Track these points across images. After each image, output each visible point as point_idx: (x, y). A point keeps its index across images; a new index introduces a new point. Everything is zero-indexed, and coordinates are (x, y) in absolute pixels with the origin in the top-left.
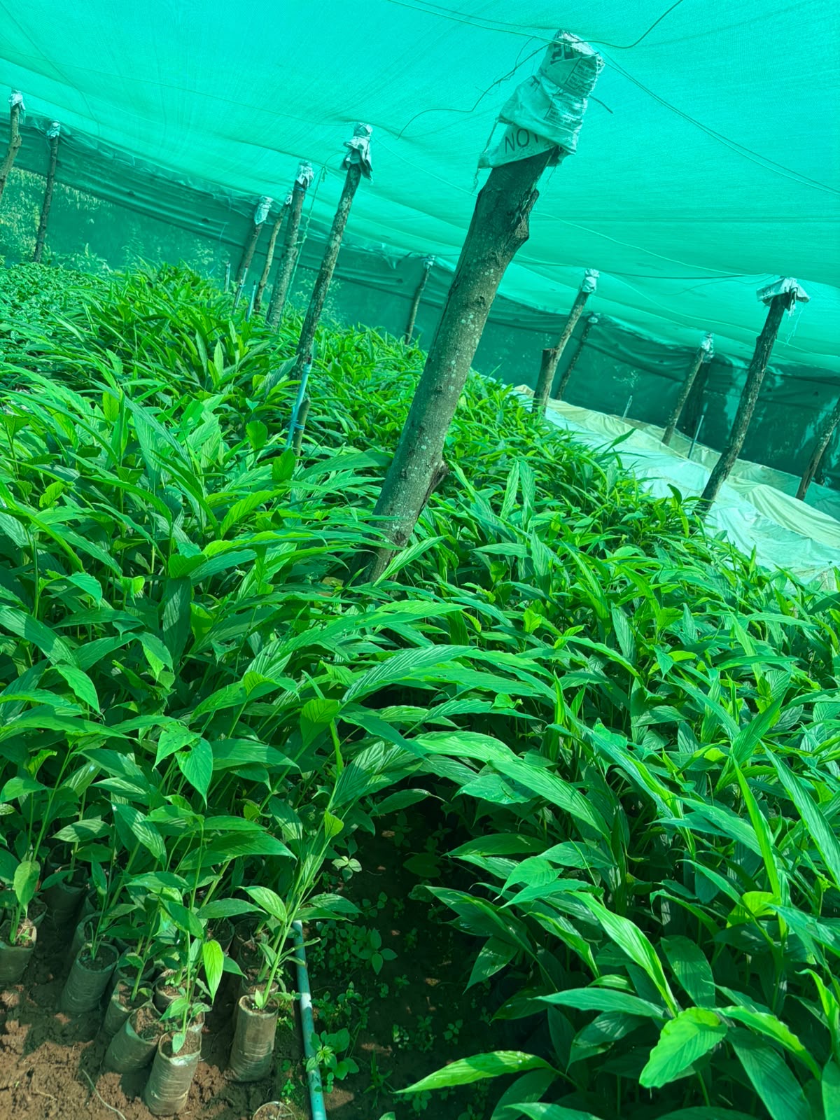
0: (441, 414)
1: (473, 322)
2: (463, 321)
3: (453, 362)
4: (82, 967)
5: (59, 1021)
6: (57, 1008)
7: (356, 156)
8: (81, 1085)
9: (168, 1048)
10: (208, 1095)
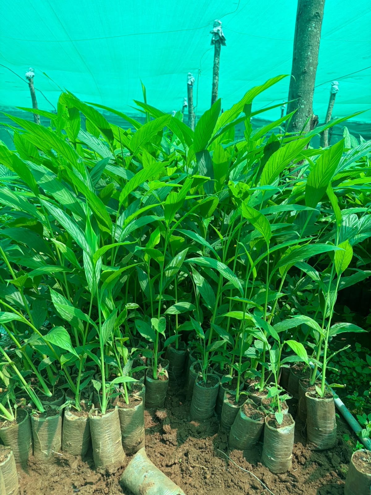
0: (308, 85)
1: (315, 28)
2: (310, 29)
3: (309, 53)
4: (200, 386)
5: (193, 425)
6: (189, 419)
7: (217, 36)
8: (220, 459)
9: (273, 422)
10: (303, 460)
